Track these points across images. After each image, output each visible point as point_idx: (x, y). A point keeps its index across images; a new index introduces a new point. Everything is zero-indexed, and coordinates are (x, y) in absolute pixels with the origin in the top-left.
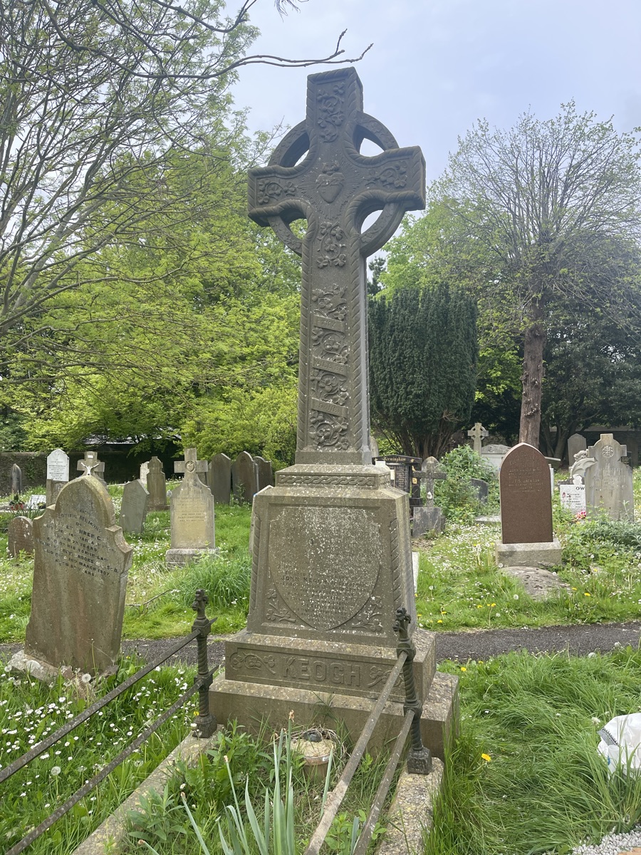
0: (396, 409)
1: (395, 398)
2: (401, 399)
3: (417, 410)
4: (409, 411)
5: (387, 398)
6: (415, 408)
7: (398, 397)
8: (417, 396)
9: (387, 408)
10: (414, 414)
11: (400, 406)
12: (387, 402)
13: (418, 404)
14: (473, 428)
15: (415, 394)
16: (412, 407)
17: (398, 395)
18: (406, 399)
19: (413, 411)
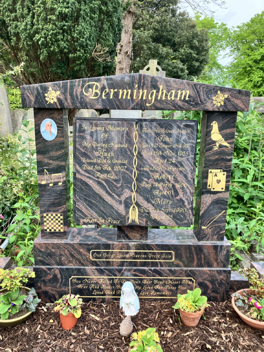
0: (31, 37)
1: (29, 19)
2: (38, 21)
3: (62, 40)
4: (51, 39)
5: (16, 19)
6: (60, 37)
7: (33, 17)
8: (63, 17)
9: (17, 35)
10: (58, 46)
11: (37, 32)
12: (16, 26)
13: (64, 31)
14: (146, 67)
15: (60, 13)
16: (56, 35)
17: (34, 14)
18: (46, 20)
19: (57, 41)
